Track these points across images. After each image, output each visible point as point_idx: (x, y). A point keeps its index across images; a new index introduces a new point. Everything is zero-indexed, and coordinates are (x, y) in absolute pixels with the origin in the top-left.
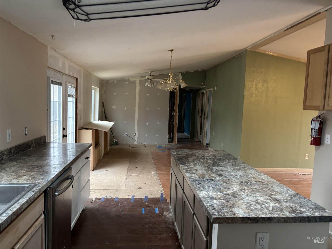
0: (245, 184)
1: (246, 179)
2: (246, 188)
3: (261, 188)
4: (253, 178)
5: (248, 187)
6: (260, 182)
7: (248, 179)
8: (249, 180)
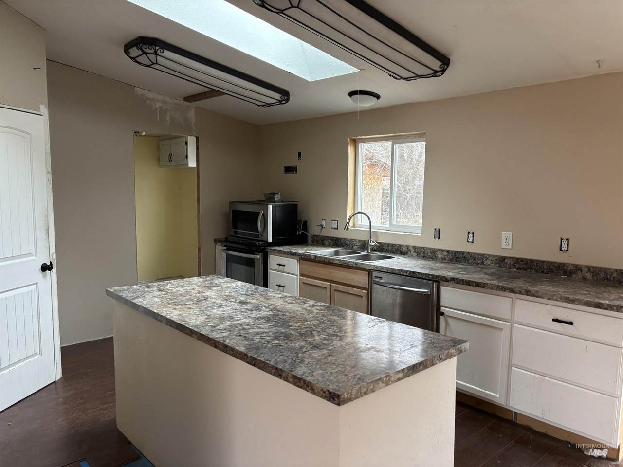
0: (200, 299)
1: (202, 305)
2: (198, 295)
3: (178, 298)
4: (190, 308)
5: (196, 296)
6: (179, 305)
7: (198, 305)
8: (196, 304)
